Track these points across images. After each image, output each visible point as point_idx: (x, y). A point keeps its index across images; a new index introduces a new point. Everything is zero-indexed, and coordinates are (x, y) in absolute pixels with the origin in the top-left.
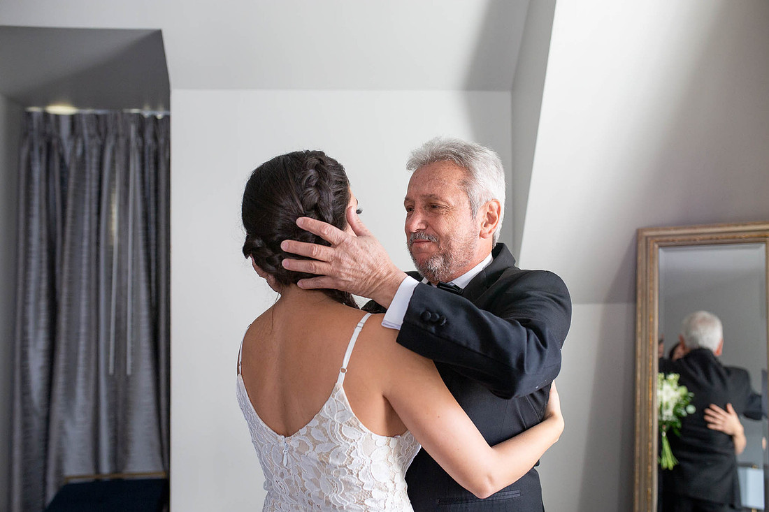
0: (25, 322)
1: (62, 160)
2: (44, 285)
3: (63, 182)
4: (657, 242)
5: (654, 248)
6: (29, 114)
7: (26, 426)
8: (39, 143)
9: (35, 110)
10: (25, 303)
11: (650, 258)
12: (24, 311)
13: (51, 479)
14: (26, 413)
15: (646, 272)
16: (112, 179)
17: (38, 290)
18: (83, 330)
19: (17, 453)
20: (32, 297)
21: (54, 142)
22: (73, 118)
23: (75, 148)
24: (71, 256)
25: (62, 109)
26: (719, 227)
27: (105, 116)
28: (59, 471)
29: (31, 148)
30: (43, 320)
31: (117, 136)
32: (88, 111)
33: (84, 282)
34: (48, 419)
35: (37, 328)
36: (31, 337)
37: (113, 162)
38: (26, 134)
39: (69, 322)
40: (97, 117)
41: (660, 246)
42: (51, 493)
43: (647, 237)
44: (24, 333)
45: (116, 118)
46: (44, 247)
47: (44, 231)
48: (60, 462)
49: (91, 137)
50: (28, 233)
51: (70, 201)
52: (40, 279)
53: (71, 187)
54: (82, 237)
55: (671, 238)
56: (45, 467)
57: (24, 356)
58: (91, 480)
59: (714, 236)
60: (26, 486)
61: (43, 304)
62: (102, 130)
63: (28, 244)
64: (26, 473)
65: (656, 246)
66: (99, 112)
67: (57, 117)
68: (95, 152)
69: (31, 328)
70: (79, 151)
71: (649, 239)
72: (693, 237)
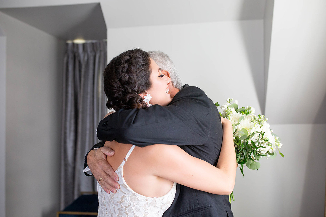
0: (65, 128)
1: (80, 62)
2: (73, 113)
3: (80, 71)
6: (67, 44)
7: (66, 171)
8: (71, 56)
9: (69, 42)
10: (66, 121)
12: (65, 124)
13: (76, 193)
14: (66, 165)
16: (99, 69)
17: (71, 115)
18: (88, 132)
19: (63, 181)
20: (68, 118)
21: (77, 55)
22: (84, 45)
23: (84, 57)
24: (83, 102)
25: (79, 41)
27: (96, 43)
28: (79, 189)
29: (68, 58)
30: (73, 128)
31: (100, 51)
32: (89, 41)
33: (88, 112)
34: (74, 168)
35: (70, 131)
36: (68, 134)
37: (99, 62)
38: (66, 52)
39: (82, 129)
40: (93, 44)
42: (76, 197)
44: (65, 133)
45: (100, 44)
46: (73, 97)
47: (73, 92)
48: (79, 186)
49: (91, 52)
50: (67, 92)
51: (82, 79)
52: (71, 111)
53: (83, 73)
54: (87, 94)
56: (74, 188)
57: (65, 142)
58: (91, 194)
60: (66, 194)
61: (73, 121)
62: (95, 49)
63: (67, 97)
64: (66, 189)
66: (94, 41)
67: (77, 45)
68: (92, 58)
69: (68, 131)
70: (86, 58)
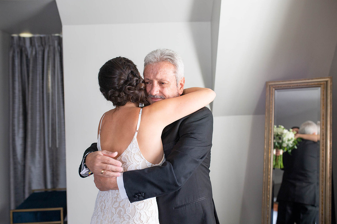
0: (13, 126)
1: (27, 57)
2: (21, 110)
3: (28, 66)
4: (274, 87)
5: (273, 90)
6: (13, 38)
7: (15, 169)
8: (17, 50)
9: (15, 35)
10: (13, 118)
11: (271, 94)
12: (13, 121)
13: (27, 191)
14: (15, 163)
15: (269, 101)
16: (48, 64)
17: (19, 112)
18: (38, 129)
19: (12, 180)
20: (16, 115)
21: (23, 49)
22: (31, 39)
23: (32, 52)
24: (32, 97)
25: (26, 35)
26: (301, 80)
27: (44, 37)
28: (30, 187)
29: (14, 52)
30: (21, 125)
31: (49, 46)
32: (37, 35)
33: (38, 108)
34: (24, 166)
35: (19, 128)
36: (16, 132)
37: (48, 57)
38: (12, 46)
39: (32, 125)
40: (41, 38)
41: (275, 89)
42: (27, 196)
43: (270, 85)
44: (13, 130)
45: (49, 38)
46: (21, 94)
47: (20, 87)
48: (30, 184)
49: (39, 46)
50: (14, 88)
51: (31, 75)
52: (19, 107)
53: (31, 68)
54: (36, 90)
55: (280, 86)
56: (24, 186)
57: (14, 140)
58: (43, 191)
59: (299, 84)
60: (16, 194)
61: (21, 118)
62: (43, 43)
63: (14, 93)
64: (16, 188)
65: (274, 89)
66: (42, 36)
67: (24, 38)
68: (41, 53)
69: (16, 128)
70: (34, 53)
71: (271, 86)
72: (289, 85)
